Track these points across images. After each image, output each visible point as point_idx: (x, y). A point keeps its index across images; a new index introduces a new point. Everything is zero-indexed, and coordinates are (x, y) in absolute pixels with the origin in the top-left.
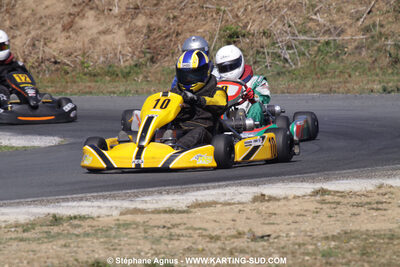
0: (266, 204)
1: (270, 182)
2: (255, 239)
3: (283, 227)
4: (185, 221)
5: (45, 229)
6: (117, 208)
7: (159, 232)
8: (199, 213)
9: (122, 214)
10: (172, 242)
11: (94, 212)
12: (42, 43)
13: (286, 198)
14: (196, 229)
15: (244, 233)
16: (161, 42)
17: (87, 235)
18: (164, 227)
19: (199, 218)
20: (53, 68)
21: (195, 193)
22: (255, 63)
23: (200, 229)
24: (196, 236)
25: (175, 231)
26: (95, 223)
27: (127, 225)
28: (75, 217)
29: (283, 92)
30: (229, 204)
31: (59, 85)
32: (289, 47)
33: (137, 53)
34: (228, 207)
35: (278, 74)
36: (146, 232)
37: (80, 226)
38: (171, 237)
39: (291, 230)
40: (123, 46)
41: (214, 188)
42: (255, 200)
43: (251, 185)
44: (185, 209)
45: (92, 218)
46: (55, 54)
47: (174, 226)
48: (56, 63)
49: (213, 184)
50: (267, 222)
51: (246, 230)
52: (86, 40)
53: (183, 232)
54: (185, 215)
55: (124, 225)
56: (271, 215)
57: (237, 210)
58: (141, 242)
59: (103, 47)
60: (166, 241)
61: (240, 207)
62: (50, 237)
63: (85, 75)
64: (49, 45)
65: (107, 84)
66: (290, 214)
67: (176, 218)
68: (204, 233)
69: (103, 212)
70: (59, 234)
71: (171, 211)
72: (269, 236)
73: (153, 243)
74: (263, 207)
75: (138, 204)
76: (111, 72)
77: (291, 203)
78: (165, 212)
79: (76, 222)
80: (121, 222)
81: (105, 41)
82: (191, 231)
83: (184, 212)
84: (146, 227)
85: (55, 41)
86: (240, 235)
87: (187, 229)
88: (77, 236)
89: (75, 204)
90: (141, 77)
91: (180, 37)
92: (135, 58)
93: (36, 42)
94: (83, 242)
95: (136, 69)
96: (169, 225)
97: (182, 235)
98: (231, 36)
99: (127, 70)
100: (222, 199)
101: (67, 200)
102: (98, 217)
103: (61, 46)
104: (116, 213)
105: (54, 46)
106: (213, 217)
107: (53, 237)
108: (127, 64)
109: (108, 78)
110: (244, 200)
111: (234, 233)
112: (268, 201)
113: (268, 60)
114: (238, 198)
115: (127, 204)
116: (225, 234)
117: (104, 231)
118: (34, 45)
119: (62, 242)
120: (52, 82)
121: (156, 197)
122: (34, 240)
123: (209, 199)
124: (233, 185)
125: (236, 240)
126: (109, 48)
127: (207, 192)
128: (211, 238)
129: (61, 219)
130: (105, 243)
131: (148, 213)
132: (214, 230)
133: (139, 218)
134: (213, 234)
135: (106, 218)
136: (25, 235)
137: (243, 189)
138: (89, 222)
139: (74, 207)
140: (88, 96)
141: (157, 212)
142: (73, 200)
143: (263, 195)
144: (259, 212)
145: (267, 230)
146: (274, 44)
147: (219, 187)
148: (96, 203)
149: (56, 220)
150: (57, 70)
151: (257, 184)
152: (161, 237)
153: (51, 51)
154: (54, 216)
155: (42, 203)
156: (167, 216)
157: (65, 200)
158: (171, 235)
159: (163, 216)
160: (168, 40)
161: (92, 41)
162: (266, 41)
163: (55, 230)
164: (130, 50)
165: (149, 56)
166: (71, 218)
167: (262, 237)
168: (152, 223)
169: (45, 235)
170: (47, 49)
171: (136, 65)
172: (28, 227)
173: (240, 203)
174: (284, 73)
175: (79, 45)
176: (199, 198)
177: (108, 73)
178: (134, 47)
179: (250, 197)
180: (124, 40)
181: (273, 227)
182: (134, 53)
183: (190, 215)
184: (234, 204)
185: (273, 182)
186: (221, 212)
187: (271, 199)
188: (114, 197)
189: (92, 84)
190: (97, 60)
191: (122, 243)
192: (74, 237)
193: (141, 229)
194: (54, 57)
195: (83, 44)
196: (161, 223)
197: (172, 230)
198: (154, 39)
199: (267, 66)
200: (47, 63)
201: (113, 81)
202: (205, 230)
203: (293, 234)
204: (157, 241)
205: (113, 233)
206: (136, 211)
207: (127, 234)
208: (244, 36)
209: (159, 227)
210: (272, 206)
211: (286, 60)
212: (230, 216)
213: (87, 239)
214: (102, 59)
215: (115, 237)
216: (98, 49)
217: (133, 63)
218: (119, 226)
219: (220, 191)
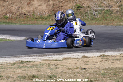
0: (86, 59)
1: (87, 52)
2: (82, 69)
3: (91, 66)
4: (61, 63)
5: (18, 65)
6: (40, 59)
7: (53, 67)
8: (65, 61)
9: (42, 61)
10: (57, 70)
11: (34, 60)
12: (21, 9)
13: (92, 57)
14: (64, 66)
15: (79, 68)
16: (57, 9)
17: (31, 67)
18: (54, 65)
19: (65, 63)
20: (24, 16)
21: (64, 55)
22: (85, 16)
23: (65, 66)
24: (64, 68)
25: (58, 66)
26: (33, 63)
27: (43, 64)
28: (28, 62)
29: (93, 25)
30: (75, 59)
31: (25, 21)
32: (96, 11)
33: (49, 12)
34: (74, 59)
35: (92, 19)
36: (49, 67)
37: (29, 64)
38: (56, 68)
39: (93, 67)
40: (45, 10)
41: (70, 53)
42: (83, 57)
43: (82, 53)
44: (61, 60)
45: (33, 62)
46: (25, 12)
47: (57, 65)
48: (25, 14)
49: (70, 52)
50: (86, 64)
51: (79, 67)
52: (34, 8)
53: (60, 67)
54: (61, 62)
55: (42, 64)
56: (87, 62)
57: (77, 60)
58: (47, 69)
59: (39, 10)
60: (55, 69)
61: (78, 59)
62: (20, 67)
63: (33, 18)
64: (23, 9)
65: (40, 21)
66: (93, 62)
67: (58, 62)
68: (67, 67)
69: (36, 60)
70: (22, 66)
71: (57, 60)
72: (86, 68)
73: (51, 70)
74: (85, 60)
75: (47, 58)
76: (42, 18)
77: (93, 59)
78: (55, 60)
79: (28, 63)
80: (41, 63)
81: (40, 8)
82: (62, 67)
83: (61, 61)
84: (49, 65)
85: (25, 8)
86: (77, 68)
87: (62, 66)
88: (28, 67)
89: (28, 57)
90: (51, 19)
91: (63, 7)
92: (49, 13)
93: (19, 8)
94: (30, 69)
95: (49, 17)
96: (56, 65)
97: (60, 68)
98: (78, 8)
99: (46, 17)
100: (73, 57)
101: (26, 56)
102: (35, 62)
103: (26, 9)
104: (40, 61)
105: (24, 9)
106: (70, 62)
107: (21, 67)
108: (46, 15)
109: (40, 19)
110: (79, 57)
111: (76, 67)
112: (87, 58)
113: (89, 15)
114: (78, 57)
115: (44, 58)
116: (73, 68)
117: (36, 66)
118: (18, 9)
119: (23, 69)
120: (24, 20)
121: (52, 56)
122: (15, 68)
123: (69, 57)
124: (76, 53)
125: (76, 69)
126: (41, 10)
127: (68, 55)
128: (69, 69)
129: (23, 62)
130: (36, 69)
131: (50, 61)
132: (70, 66)
133: (47, 62)
134: (69, 68)
135: (37, 62)
136: (12, 67)
137: (79, 54)
138: (32, 63)
139: (27, 58)
140: (34, 25)
141: (53, 60)
142: (27, 56)
143: (85, 56)
144: (84, 61)
145: (86, 67)
146: (91, 10)
147: (72, 53)
148: (34, 57)
149: (22, 62)
150: (25, 17)
151: (83, 53)
152: (53, 68)
153: (23, 11)
154: (21, 61)
155: (18, 57)
156: (55, 62)
157: (25, 56)
158: (56, 67)
159: (54, 62)
160: (59, 8)
161: (36, 8)
162: (89, 9)
163: (21, 65)
164: (47, 11)
165: (53, 13)
166: (26, 62)
167: (84, 69)
168: (51, 64)
169: (18, 67)
170: (22, 10)
171: (49, 16)
172: (13, 64)
173: (78, 58)
174: (94, 19)
175: (32, 9)
176: (66, 57)
177: (40, 18)
178: (49, 10)
179: (81, 57)
180: (46, 8)
181: (88, 66)
182: (48, 12)
183: (62, 62)
184: (76, 58)
185: (88, 52)
186: (72, 61)
187: (87, 57)
188: (40, 56)
189: (36, 21)
190: (37, 14)
191: (41, 70)
192: (27, 68)
193: (47, 65)
194: (24, 13)
195: (33, 9)
196: (54, 64)
197: (57, 66)
198: (55, 8)
199: (89, 17)
200: (22, 14)
201: (42, 20)
202: (67, 66)
203: (93, 68)
204: (52, 69)
205: (39, 67)
206: (46, 60)
207: (43, 67)
208: (82, 7)
209: (53, 65)
210: (88, 59)
211: (95, 15)
212: (75, 62)
213: (31, 68)
214: (39, 14)
215: (39, 68)
216: (38, 10)
217: (48, 15)
218: (41, 64)
219: (72, 54)
